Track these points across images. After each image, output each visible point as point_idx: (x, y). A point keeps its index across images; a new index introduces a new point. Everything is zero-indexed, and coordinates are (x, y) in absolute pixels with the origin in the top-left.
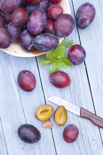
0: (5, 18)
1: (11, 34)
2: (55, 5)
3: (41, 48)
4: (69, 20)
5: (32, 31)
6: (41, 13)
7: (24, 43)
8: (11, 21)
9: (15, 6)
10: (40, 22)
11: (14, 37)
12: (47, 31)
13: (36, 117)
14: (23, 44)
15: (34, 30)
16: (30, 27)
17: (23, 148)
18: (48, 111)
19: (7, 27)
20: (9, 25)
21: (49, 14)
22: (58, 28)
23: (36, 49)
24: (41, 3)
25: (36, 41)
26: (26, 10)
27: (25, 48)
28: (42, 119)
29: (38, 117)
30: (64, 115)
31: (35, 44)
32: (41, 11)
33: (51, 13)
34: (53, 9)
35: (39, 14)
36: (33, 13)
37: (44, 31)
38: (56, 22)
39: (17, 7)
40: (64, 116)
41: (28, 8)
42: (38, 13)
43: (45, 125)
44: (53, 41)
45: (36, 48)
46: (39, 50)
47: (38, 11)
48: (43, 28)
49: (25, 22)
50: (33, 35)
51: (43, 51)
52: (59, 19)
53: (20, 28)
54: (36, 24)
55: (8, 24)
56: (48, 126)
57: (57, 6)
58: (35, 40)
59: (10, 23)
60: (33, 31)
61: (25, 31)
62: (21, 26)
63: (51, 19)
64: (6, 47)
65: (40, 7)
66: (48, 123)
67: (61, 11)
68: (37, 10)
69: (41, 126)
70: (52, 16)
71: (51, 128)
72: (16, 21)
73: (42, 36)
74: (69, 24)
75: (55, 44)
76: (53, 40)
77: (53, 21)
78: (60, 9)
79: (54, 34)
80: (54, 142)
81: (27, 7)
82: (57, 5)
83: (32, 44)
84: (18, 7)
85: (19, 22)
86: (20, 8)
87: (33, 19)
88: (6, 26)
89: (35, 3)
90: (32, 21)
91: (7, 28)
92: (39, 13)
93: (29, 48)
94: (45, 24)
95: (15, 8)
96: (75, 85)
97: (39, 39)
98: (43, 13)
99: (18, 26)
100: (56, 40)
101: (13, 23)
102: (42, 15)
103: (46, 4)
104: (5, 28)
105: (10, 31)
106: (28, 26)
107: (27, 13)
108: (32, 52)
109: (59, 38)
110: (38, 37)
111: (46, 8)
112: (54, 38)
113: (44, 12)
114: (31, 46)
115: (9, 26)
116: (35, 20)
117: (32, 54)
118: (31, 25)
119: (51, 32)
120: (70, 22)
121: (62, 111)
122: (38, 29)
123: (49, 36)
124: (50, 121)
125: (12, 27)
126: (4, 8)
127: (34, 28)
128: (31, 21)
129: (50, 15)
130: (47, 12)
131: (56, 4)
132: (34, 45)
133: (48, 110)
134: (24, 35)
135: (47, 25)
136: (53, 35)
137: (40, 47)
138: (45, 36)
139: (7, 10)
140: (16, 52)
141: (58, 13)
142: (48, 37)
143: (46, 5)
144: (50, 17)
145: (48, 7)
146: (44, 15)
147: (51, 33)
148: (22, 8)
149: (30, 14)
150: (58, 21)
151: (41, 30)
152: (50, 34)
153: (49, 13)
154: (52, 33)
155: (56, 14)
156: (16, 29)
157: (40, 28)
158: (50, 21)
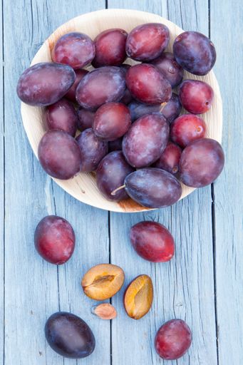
0: (79, 119)
1: (83, 154)
2: (191, 116)
3: (141, 196)
4: (215, 153)
5: (129, 157)
6: (157, 125)
7: (106, 177)
8: (90, 126)
9: (106, 98)
10: (152, 142)
11: (88, 160)
12: (161, 165)
13: (84, 288)
14: (103, 179)
15: (135, 155)
16: (127, 148)
17: (40, 353)
18: (111, 281)
19: (80, 136)
20: (83, 133)
21: (174, 132)
22: (186, 164)
23: (129, 198)
24: (163, 104)
25: (132, 181)
26: (129, 112)
27: (106, 190)
28: (95, 296)
29: (86, 289)
30: (146, 296)
31: (130, 185)
32: (158, 120)
33: (180, 130)
34: (186, 123)
35: (155, 124)
36: (141, 120)
37: (156, 165)
38: (184, 152)
39: (111, 100)
40: (146, 299)
41: (134, 109)
42: (151, 121)
43: (98, 310)
44: (170, 189)
45: (130, 195)
46: (135, 201)
47: (154, 118)
48: (155, 157)
49: (120, 135)
50: (130, 167)
51: (141, 206)
52: (192, 146)
53: (105, 145)
54: (143, 145)
55: (82, 131)
56: (105, 312)
57: (196, 119)
58: (130, 178)
59: (89, 130)
60: (133, 157)
61: (115, 155)
62: (109, 142)
63: (177, 143)
64: (66, 176)
65: (158, 111)
66: (107, 308)
67: (202, 130)
68: (150, 116)
69: (89, 312)
70: (179, 136)
71: (111, 320)
72: (102, 127)
73: (147, 172)
74: (212, 162)
75: (172, 195)
76: (170, 186)
77: (178, 147)
78: (201, 127)
79: (174, 174)
80: (111, 353)
81: (133, 106)
82: (197, 116)
83: (122, 185)
84: (113, 101)
85: (107, 132)
86: (116, 104)
87: (139, 133)
88: (77, 135)
89: (150, 102)
90: (135, 137)
91: (78, 139)
92: (154, 122)
93: (114, 191)
94: (162, 148)
95: (107, 101)
96: (183, 236)
97: (140, 177)
98: (162, 124)
99: (103, 139)
100: (176, 188)
101: (93, 132)
102: (159, 130)
103: (172, 110)
104: (74, 136)
105: (84, 147)
106: (124, 144)
107: (128, 117)
108: (119, 202)
109: (184, 186)
110: (140, 172)
111: (170, 117)
112: (173, 183)
113: (165, 124)
114: (118, 189)
115: (83, 136)
116: (142, 134)
117: (118, 205)
118: (131, 144)
119: (170, 170)
120: (214, 157)
121: (144, 288)
122: (144, 156)
123: (164, 176)
124: (111, 303)
125: (88, 139)
126: (84, 96)
127: (135, 151)
128: (133, 135)
129: (177, 133)
130: (171, 125)
131: (195, 114)
132: (126, 189)
133: (113, 277)
134: (111, 162)
135: (165, 151)
136: (173, 176)
137: (140, 194)
138: (155, 174)
139: (88, 101)
140: (84, 193)
141: (195, 134)
142: (160, 177)
143: (173, 112)
144: (174, 138)
145: (176, 116)
146: (164, 129)
147: (168, 171)
148: (120, 105)
149: (133, 121)
150: (190, 150)
151: (150, 159)
152: (165, 172)
153: (174, 128)
154: (171, 172)
155: (190, 134)
156: (96, 144)
157: (148, 155)
158: (174, 145)
